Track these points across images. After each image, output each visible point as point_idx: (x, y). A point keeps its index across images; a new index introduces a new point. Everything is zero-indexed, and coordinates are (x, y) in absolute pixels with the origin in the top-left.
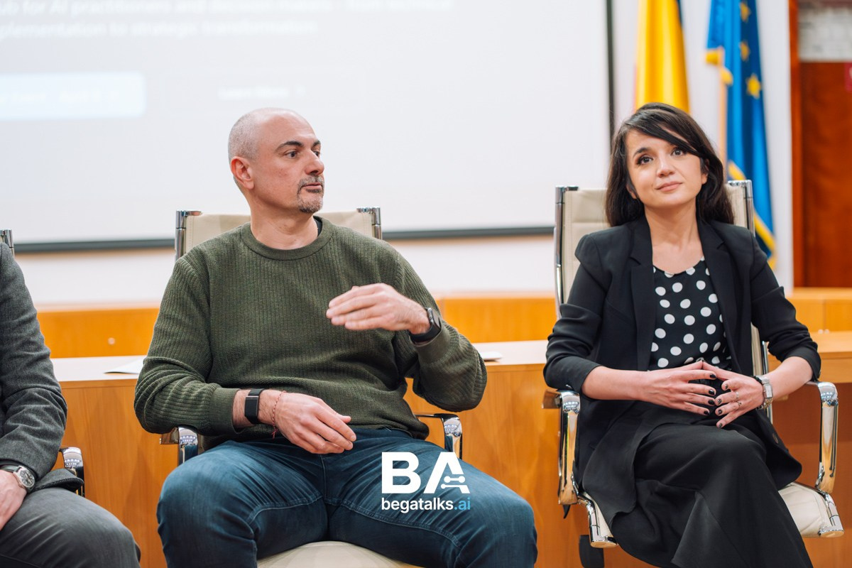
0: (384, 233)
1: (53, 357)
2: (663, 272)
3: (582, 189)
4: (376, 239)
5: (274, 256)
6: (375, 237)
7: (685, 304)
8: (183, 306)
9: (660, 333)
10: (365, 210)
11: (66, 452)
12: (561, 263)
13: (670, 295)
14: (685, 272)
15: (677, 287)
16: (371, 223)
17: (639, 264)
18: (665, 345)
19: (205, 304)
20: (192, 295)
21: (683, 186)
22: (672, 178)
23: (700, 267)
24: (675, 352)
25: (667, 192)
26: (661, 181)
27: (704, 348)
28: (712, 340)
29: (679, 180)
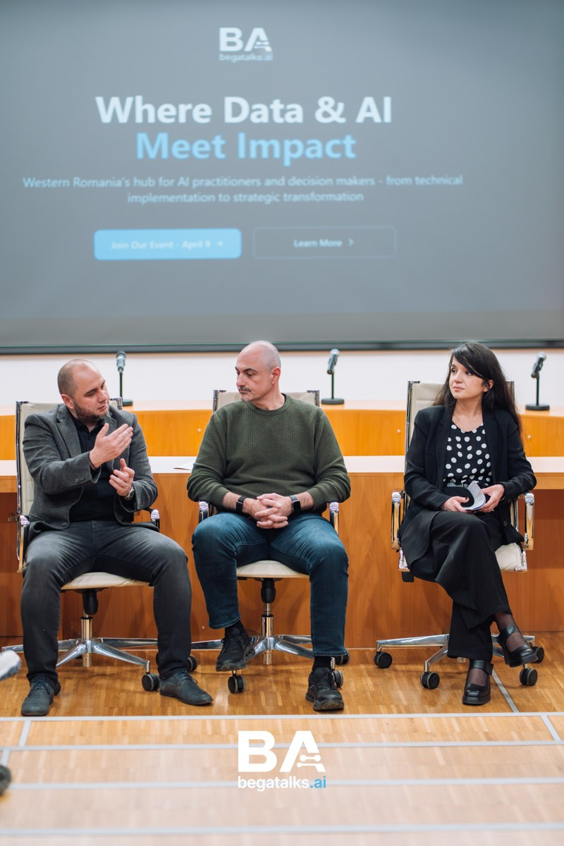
2: (460, 429)
3: (423, 382)
7: (470, 448)
9: (454, 460)
10: (312, 391)
11: (153, 511)
13: (462, 442)
14: (471, 432)
15: (467, 439)
16: (314, 398)
17: (443, 427)
18: (454, 466)
21: (464, 391)
22: (460, 385)
23: (479, 429)
24: (459, 471)
25: (456, 391)
26: (455, 384)
27: (474, 471)
28: (479, 467)
29: (462, 387)
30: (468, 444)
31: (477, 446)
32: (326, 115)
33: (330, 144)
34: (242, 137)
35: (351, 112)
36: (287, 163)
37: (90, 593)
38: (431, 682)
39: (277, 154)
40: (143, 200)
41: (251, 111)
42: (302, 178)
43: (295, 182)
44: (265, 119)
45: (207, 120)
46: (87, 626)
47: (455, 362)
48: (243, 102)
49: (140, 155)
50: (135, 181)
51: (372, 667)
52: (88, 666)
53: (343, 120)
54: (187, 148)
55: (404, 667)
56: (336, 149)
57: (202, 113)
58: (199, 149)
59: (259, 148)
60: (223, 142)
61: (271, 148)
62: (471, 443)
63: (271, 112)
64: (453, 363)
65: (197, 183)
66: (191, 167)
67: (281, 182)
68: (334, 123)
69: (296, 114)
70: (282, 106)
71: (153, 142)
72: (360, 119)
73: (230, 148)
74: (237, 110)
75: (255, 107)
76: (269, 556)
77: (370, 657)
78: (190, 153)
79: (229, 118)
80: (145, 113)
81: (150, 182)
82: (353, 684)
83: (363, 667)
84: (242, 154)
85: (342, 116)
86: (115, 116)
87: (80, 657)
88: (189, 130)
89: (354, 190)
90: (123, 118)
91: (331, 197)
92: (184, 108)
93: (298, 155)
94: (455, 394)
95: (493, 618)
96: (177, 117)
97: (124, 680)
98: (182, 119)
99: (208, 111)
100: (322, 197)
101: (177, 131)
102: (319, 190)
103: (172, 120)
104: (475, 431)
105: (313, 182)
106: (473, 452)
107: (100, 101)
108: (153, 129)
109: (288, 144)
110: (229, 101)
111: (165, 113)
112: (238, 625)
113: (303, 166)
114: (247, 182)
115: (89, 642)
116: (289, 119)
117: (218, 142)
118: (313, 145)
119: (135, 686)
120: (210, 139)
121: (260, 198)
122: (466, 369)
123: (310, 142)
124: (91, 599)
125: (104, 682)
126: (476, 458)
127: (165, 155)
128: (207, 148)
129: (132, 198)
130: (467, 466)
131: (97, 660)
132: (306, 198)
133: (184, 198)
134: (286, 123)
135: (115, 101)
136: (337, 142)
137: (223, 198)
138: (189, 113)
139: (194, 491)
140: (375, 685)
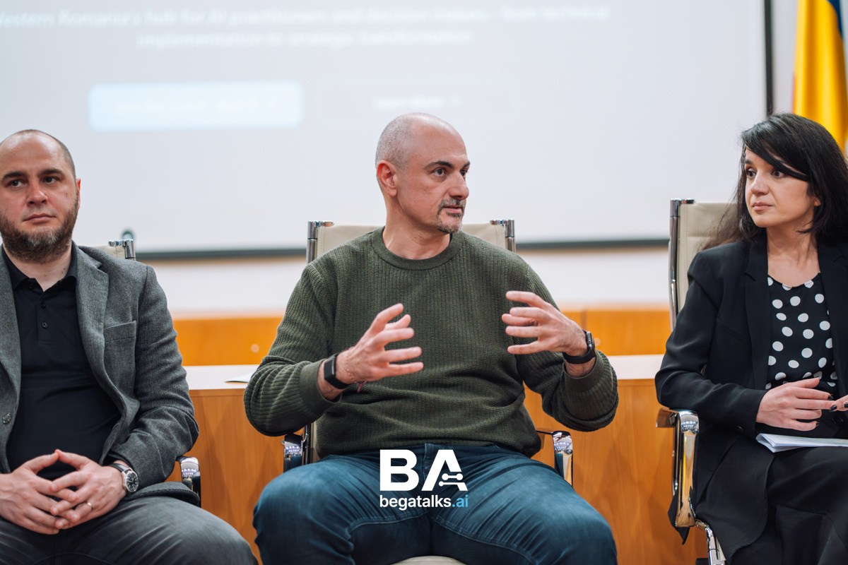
0: (517, 245)
1: (184, 365)
2: (781, 284)
3: (698, 201)
4: (508, 252)
5: (403, 266)
6: (509, 249)
7: (804, 318)
8: (308, 314)
9: (778, 346)
10: (501, 222)
11: (184, 462)
12: (676, 279)
13: (787, 308)
14: (802, 286)
15: (795, 301)
16: (504, 236)
17: (754, 280)
18: (783, 358)
19: (329, 315)
20: (318, 304)
21: (772, 209)
22: (763, 199)
23: (817, 281)
24: (794, 364)
25: (758, 212)
26: (754, 199)
29: (769, 202)
30: (800, 311)
47: (750, 156)
62: (805, 307)
64: (747, 158)
94: (757, 219)
104: (809, 285)
122: (770, 167)
130: (807, 354)
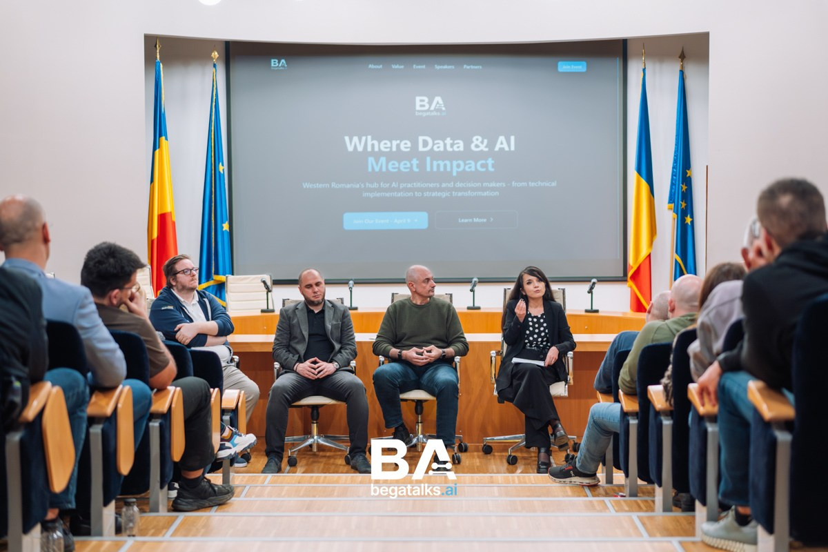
15: (535, 320)
23: (542, 315)
27: (540, 339)
28: (543, 338)
30: (536, 323)
31: (541, 325)
32: (477, 146)
33: (479, 163)
34: (428, 159)
35: (491, 144)
36: (455, 174)
37: (315, 407)
38: (512, 461)
39: (449, 169)
40: (371, 195)
41: (434, 144)
42: (463, 183)
43: (459, 185)
44: (442, 149)
45: (408, 150)
46: (315, 427)
48: (429, 140)
49: (370, 170)
50: (367, 184)
51: (481, 453)
52: (315, 451)
53: (487, 149)
54: (397, 165)
55: (499, 454)
56: (482, 166)
57: (405, 146)
58: (404, 166)
59: (438, 166)
60: (418, 162)
61: (445, 166)
62: (538, 322)
63: (445, 145)
65: (402, 186)
66: (399, 176)
67: (451, 185)
68: (482, 151)
69: (460, 146)
70: (452, 141)
71: (377, 162)
72: (497, 149)
73: (422, 165)
74: (426, 143)
75: (436, 142)
76: (418, 387)
77: (481, 448)
78: (399, 168)
79: (421, 149)
80: (373, 145)
81: (375, 185)
82: (467, 462)
83: (476, 453)
84: (428, 169)
85: (486, 147)
86: (355, 147)
87: (311, 446)
88: (398, 156)
89: (493, 189)
90: (360, 149)
91: (480, 193)
92: (395, 143)
93: (461, 169)
95: (549, 423)
96: (391, 148)
97: (335, 459)
98: (394, 149)
99: (409, 144)
100: (475, 194)
101: (390, 156)
102: (473, 189)
103: (388, 150)
104: (539, 316)
105: (469, 185)
106: (539, 328)
107: (347, 138)
108: (377, 155)
109: (455, 163)
110: (421, 139)
111: (384, 146)
112: (403, 425)
113: (463, 176)
114: (431, 185)
115: (316, 437)
116: (455, 148)
117: (415, 162)
118: (470, 164)
119: (341, 461)
120: (410, 161)
121: (439, 194)
123: (468, 162)
124: (315, 411)
125: (324, 460)
126: (540, 332)
127: (384, 169)
128: (409, 165)
129: (365, 195)
130: (535, 336)
131: (321, 447)
132: (466, 194)
133: (395, 194)
134: (453, 151)
135: (355, 139)
136: (484, 162)
137: (418, 194)
138: (398, 146)
139: (376, 349)
140: (480, 462)
